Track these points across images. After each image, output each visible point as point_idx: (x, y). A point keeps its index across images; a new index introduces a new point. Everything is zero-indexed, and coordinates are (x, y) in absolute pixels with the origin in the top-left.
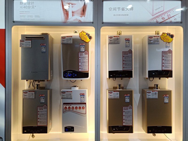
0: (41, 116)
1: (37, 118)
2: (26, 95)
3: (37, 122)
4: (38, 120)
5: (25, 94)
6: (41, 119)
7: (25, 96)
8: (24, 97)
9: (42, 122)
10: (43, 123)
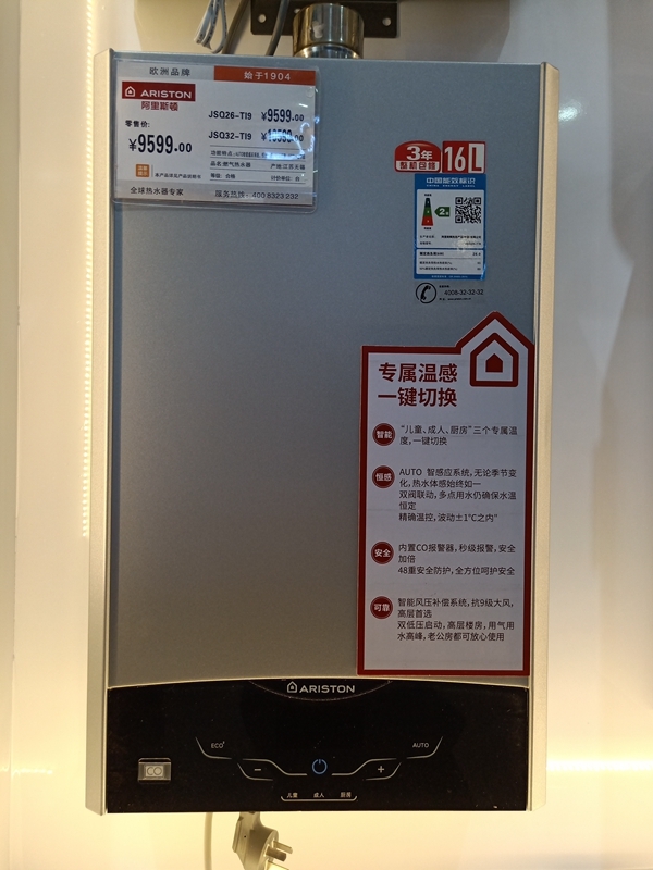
0: (422, 506)
1: (361, 552)
2: (165, 144)
3: (360, 608)
4: (380, 580)
5: (160, 121)
6: (422, 559)
7: (156, 160)
8: (127, 173)
9: (441, 614)
10: (458, 632)
